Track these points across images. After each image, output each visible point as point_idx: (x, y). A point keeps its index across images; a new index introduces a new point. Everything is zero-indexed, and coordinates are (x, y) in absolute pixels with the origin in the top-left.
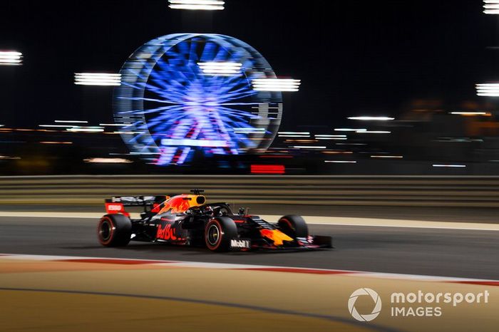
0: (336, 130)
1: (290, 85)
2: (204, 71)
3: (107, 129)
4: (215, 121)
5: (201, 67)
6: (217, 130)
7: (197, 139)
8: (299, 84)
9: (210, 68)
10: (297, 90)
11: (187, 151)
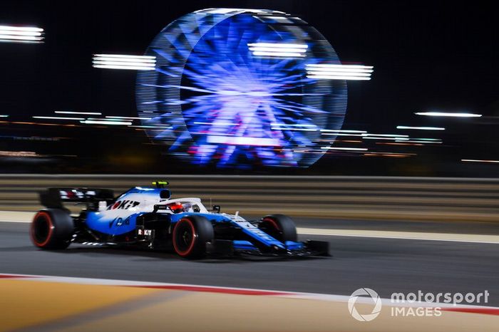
0: (398, 127)
1: (358, 73)
2: (254, 53)
3: (135, 122)
4: (264, 115)
5: (250, 49)
6: (266, 126)
7: (243, 136)
8: (372, 71)
9: (261, 49)
10: (369, 79)
11: (230, 151)
